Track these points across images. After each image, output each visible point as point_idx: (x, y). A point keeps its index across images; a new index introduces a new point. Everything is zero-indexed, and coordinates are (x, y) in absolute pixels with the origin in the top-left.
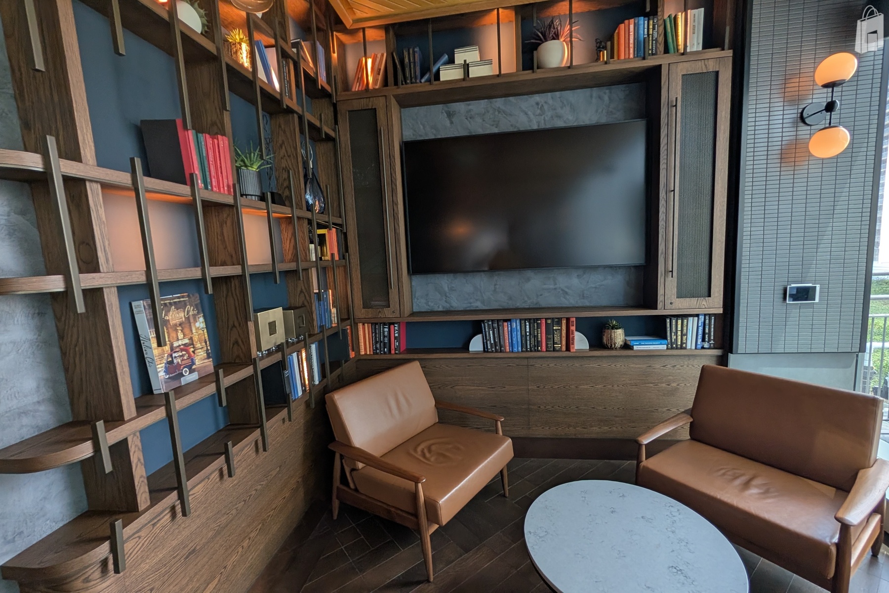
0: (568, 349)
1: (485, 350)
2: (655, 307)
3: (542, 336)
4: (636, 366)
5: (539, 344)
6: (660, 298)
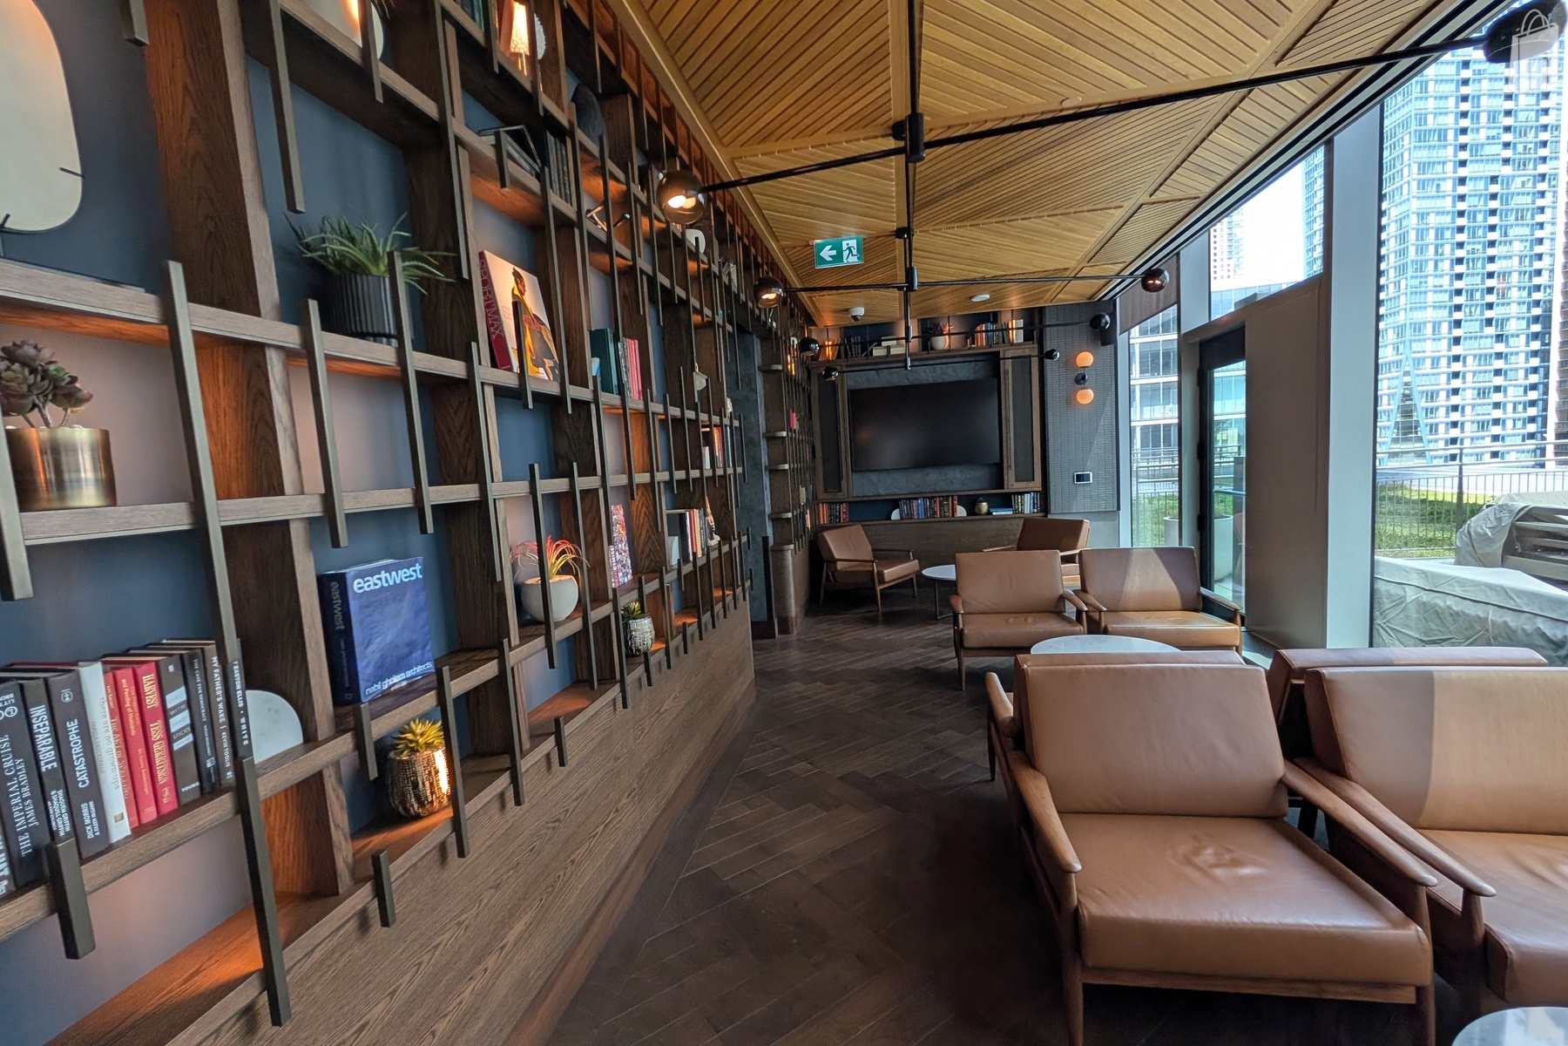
0: (953, 516)
1: (902, 518)
2: (1003, 488)
3: (937, 509)
4: (995, 524)
5: (935, 513)
6: (1006, 483)
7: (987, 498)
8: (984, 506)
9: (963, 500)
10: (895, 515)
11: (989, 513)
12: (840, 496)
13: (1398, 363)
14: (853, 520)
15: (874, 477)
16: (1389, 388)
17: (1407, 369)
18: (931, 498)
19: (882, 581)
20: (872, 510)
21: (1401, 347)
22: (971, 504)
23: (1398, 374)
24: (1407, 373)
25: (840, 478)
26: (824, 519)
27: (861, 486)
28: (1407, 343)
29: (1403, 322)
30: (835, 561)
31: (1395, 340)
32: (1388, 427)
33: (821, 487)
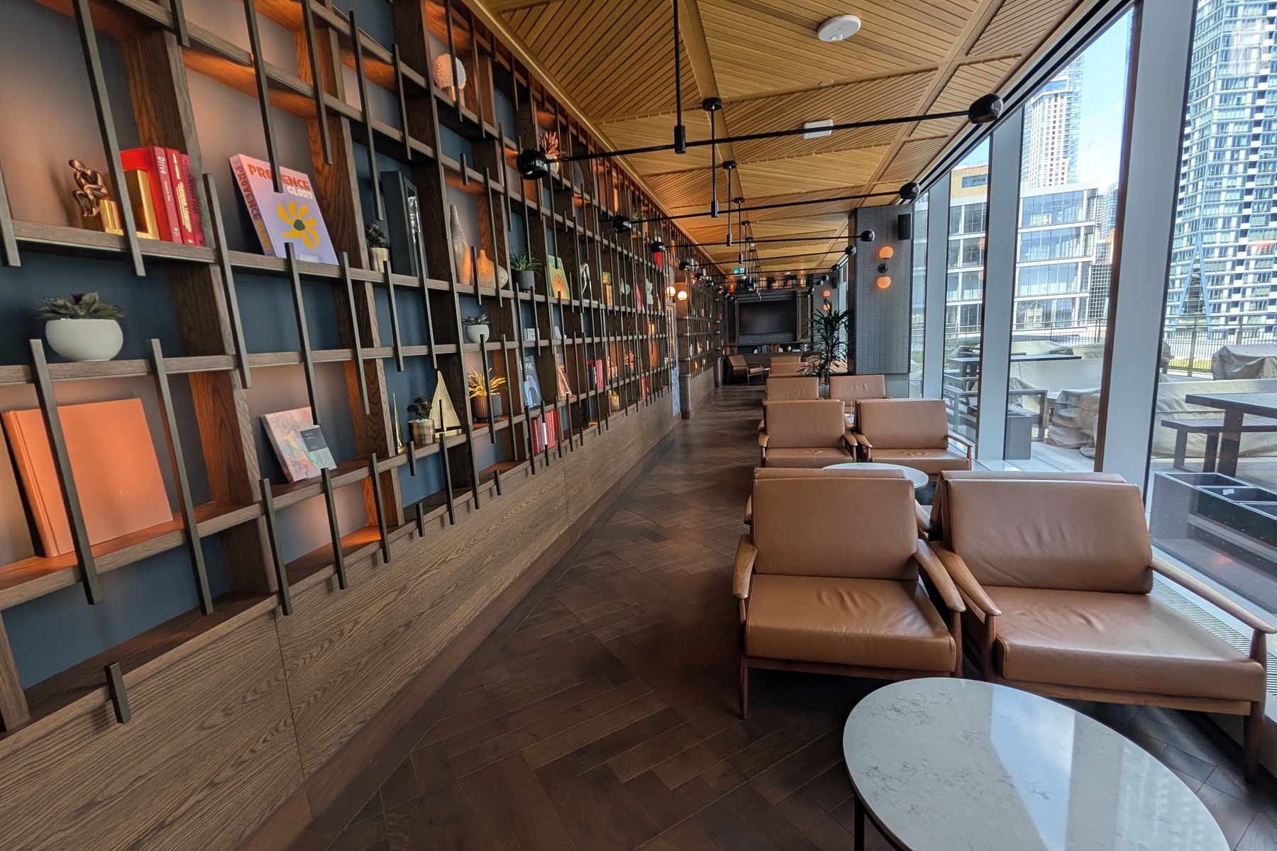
0: (778, 352)
1: (758, 352)
3: (772, 349)
5: (771, 351)
7: (791, 345)
8: (790, 348)
9: (782, 346)
10: (756, 352)
11: (791, 351)
12: (735, 344)
13: (1190, 252)
14: (739, 353)
15: (748, 337)
16: (1182, 274)
17: (1197, 257)
18: (769, 345)
19: (750, 373)
20: (747, 350)
21: (1194, 239)
22: (785, 347)
23: (1190, 261)
24: (1197, 261)
25: (735, 337)
26: (728, 353)
27: (743, 340)
28: (1200, 235)
29: (1197, 217)
30: (732, 367)
31: (1190, 233)
32: (1178, 306)
33: (727, 340)
